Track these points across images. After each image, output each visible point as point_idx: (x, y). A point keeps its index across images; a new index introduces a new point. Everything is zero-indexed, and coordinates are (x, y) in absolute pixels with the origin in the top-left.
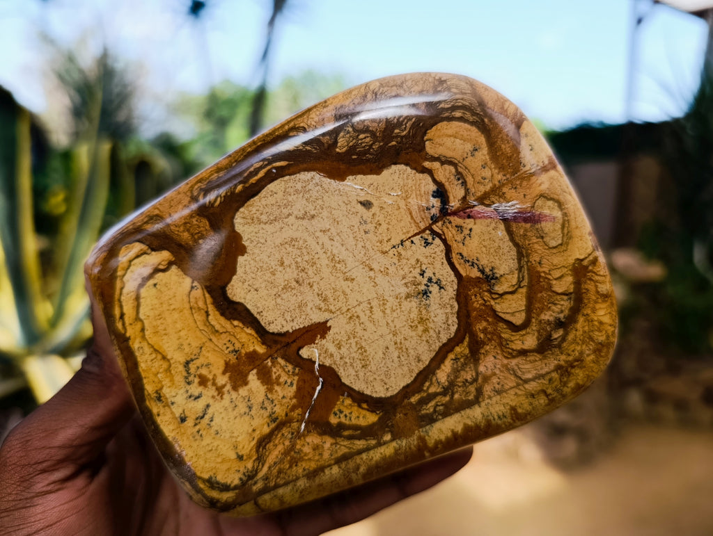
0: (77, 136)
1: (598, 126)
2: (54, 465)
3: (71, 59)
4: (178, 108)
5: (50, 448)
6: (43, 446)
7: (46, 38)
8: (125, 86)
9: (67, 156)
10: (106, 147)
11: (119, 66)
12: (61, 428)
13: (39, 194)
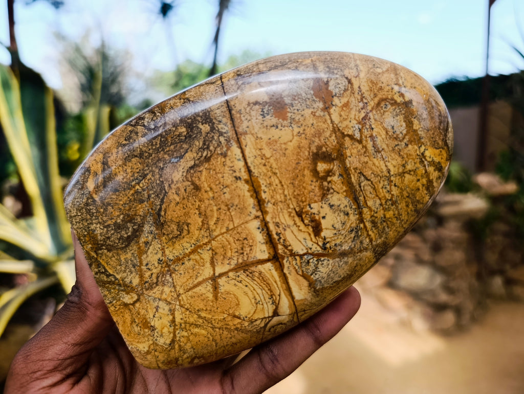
0: (85, 104)
1: (463, 79)
2: (45, 374)
3: (78, 50)
4: (154, 82)
5: (43, 360)
6: (37, 359)
7: (60, 36)
8: (116, 67)
9: (80, 119)
10: (106, 111)
11: (111, 53)
12: (51, 345)
13: (62, 146)
